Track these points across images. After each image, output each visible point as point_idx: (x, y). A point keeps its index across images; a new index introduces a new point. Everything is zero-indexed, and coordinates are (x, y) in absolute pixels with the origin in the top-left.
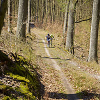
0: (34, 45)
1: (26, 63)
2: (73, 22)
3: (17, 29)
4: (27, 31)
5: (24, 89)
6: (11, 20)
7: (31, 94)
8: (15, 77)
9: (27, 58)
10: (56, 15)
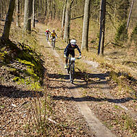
0: (38, 37)
1: (31, 51)
2: (69, 19)
3: (24, 24)
4: (32, 26)
5: (30, 71)
6: (19, 16)
7: (36, 75)
8: (23, 62)
9: (33, 47)
10: (56, 13)
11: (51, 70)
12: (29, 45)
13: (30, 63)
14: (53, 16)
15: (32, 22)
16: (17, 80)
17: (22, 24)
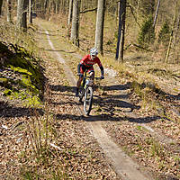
0: (36, 36)
1: (28, 56)
2: (78, 13)
3: (17, 19)
4: (28, 21)
5: (26, 81)
6: (10, 8)
7: (34, 87)
8: (16, 69)
9: (29, 50)
10: (60, 5)
11: (54, 81)
12: (25, 47)
13: (25, 71)
14: (57, 8)
15: (29, 16)
16: (9, 94)
17: (15, 18)
